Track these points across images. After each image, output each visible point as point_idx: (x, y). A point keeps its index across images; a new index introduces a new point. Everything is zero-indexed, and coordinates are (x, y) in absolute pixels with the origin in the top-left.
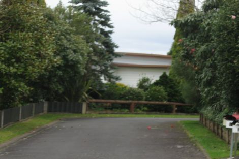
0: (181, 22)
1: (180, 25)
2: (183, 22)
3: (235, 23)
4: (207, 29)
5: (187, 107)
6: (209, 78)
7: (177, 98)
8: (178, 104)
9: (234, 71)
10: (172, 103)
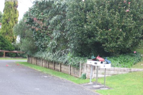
0: (40, 2)
1: (39, 4)
2: (41, 2)
3: (85, 4)
4: (57, 6)
5: (11, 53)
6: (59, 36)
7: (6, 48)
8: (7, 51)
9: (83, 32)
10: (3, 51)
